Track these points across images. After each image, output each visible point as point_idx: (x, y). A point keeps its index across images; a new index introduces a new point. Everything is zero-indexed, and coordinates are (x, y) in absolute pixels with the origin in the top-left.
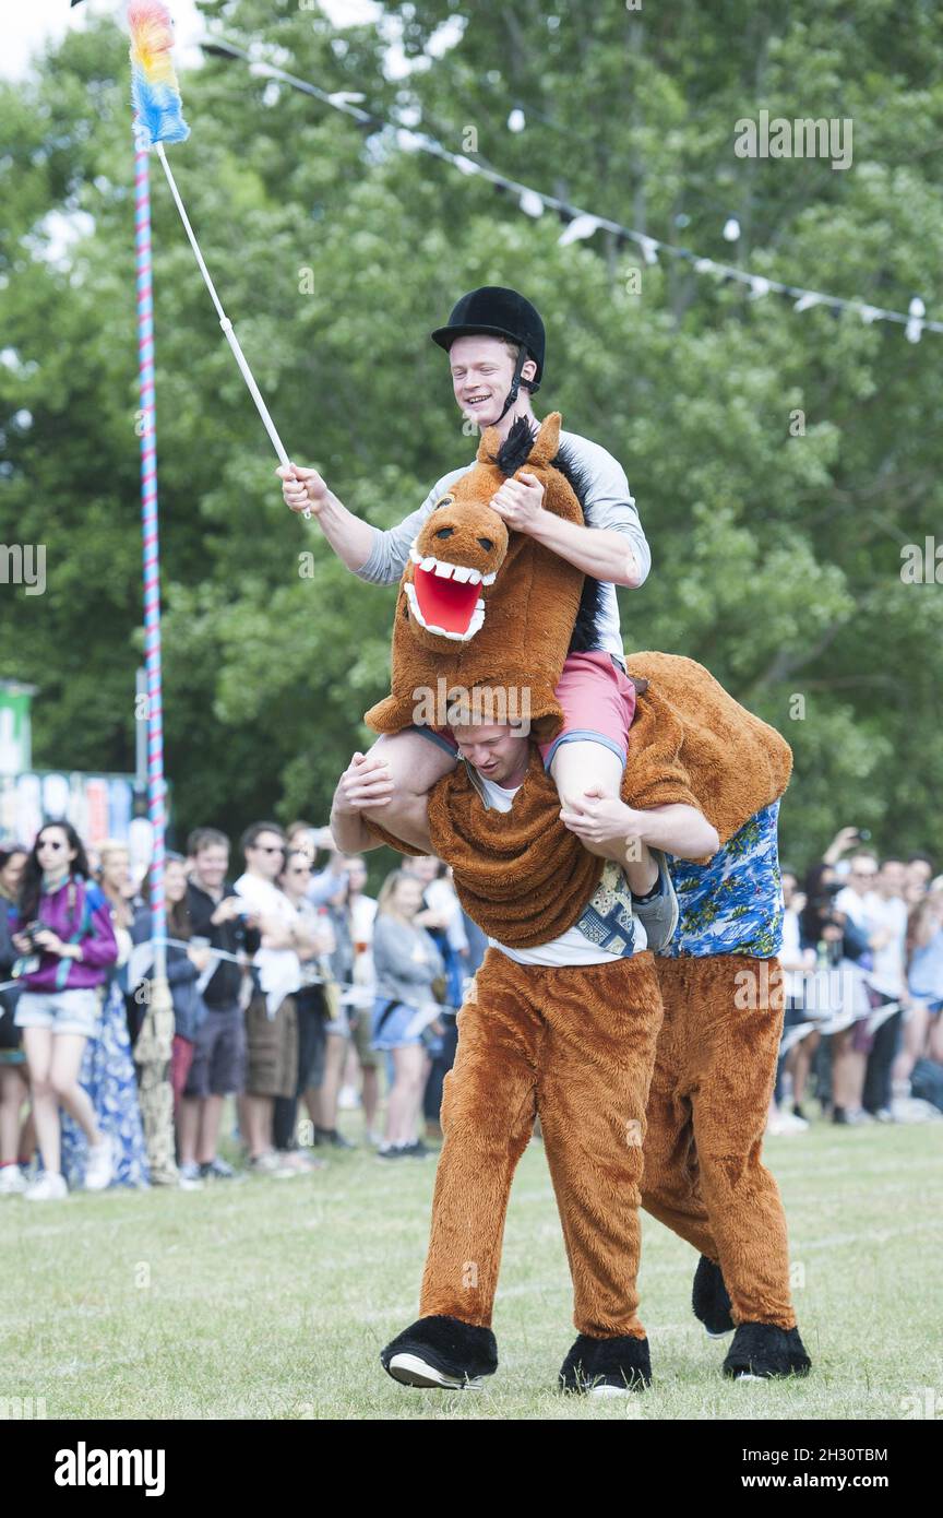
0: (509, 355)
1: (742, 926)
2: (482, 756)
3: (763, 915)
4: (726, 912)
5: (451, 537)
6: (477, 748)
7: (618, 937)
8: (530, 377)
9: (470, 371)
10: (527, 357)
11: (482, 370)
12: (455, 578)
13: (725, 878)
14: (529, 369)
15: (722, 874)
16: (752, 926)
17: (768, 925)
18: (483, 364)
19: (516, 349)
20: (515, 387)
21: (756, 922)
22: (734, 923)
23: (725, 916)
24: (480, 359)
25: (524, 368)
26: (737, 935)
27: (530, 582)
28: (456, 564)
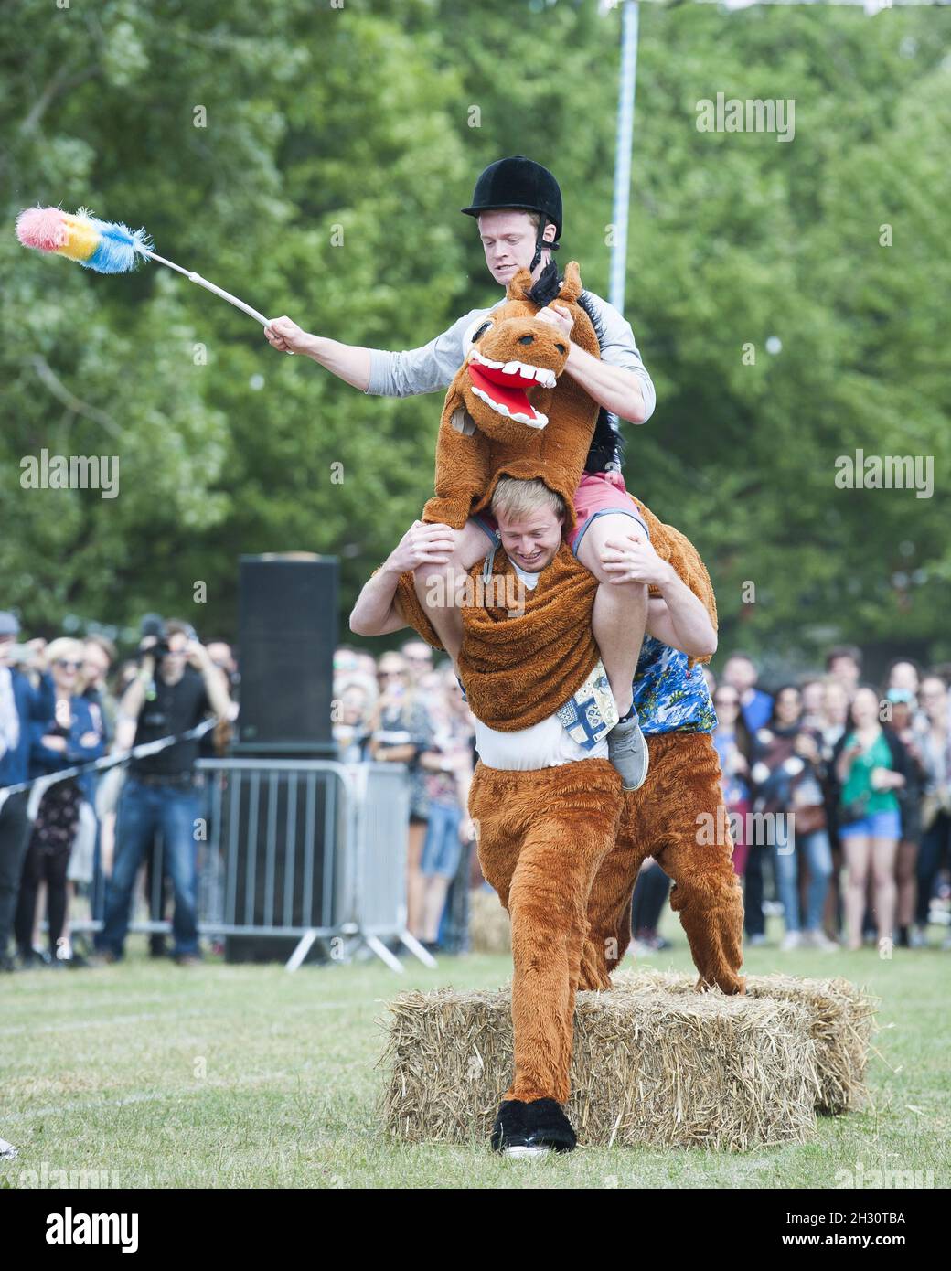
0: (532, 224)
1: (684, 710)
2: (529, 545)
3: (699, 696)
4: (663, 699)
5: (533, 342)
6: (525, 538)
7: (581, 727)
8: (549, 239)
9: (499, 243)
10: (547, 222)
11: (508, 240)
12: (537, 379)
13: (664, 669)
14: (550, 231)
15: (661, 666)
16: (693, 708)
17: (706, 704)
18: (509, 235)
19: (536, 217)
20: (538, 250)
21: (695, 705)
22: (674, 708)
23: (665, 702)
24: (507, 230)
25: (546, 232)
26: (681, 718)
27: (549, 406)
28: (538, 366)
